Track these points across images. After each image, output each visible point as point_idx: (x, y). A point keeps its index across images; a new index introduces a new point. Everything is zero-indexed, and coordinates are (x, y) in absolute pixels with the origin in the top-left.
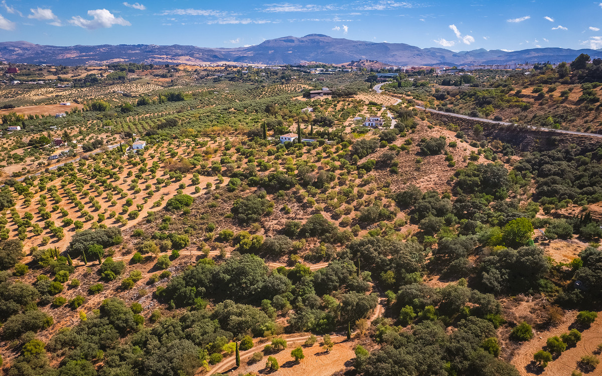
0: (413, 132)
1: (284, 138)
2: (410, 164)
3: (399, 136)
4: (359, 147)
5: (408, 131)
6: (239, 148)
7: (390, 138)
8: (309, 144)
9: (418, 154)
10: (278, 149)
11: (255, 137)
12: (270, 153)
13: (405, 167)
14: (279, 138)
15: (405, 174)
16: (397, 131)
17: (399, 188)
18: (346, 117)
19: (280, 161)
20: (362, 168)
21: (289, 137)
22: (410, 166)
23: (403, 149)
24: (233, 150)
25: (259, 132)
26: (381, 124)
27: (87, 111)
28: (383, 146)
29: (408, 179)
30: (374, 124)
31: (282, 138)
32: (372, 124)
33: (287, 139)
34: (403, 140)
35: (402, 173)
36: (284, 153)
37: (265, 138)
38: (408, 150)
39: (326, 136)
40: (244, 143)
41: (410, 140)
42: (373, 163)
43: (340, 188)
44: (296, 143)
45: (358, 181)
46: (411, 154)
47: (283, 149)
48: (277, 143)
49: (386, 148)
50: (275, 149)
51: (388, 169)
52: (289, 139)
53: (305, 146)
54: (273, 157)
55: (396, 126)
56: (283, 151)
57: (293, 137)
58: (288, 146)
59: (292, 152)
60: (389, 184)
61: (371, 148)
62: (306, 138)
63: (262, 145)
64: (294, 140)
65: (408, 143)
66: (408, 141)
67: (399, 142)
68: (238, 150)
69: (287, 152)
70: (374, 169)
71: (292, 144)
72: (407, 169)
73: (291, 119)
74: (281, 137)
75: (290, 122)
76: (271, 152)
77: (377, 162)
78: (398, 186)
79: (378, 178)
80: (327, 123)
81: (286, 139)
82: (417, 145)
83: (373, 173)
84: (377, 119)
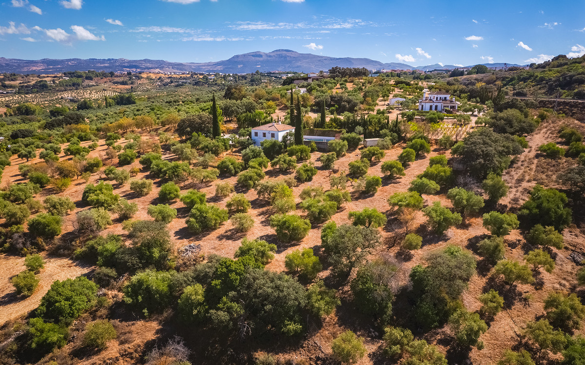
1: (260, 134)
6: (149, 159)
8: (322, 146)
10: (247, 159)
11: (194, 134)
12: (225, 172)
14: (250, 135)
19: (252, 195)
21: (273, 129)
24: (137, 164)
25: (203, 122)
30: (440, 106)
31: (256, 134)
32: (436, 107)
33: (269, 136)
36: (264, 170)
37: (216, 133)
39: (359, 128)
40: (166, 148)
44: (291, 144)
47: (259, 159)
48: (243, 146)
50: (238, 160)
52: (273, 135)
53: (313, 151)
54: (232, 181)
56: (260, 164)
57: (282, 131)
58: (272, 151)
59: (285, 166)
62: (311, 133)
63: (206, 149)
64: (285, 138)
68: (147, 164)
69: (269, 168)
71: (280, 146)
73: (271, 103)
74: (253, 130)
75: (269, 107)
76: (227, 167)
81: (264, 135)
84: (445, 98)
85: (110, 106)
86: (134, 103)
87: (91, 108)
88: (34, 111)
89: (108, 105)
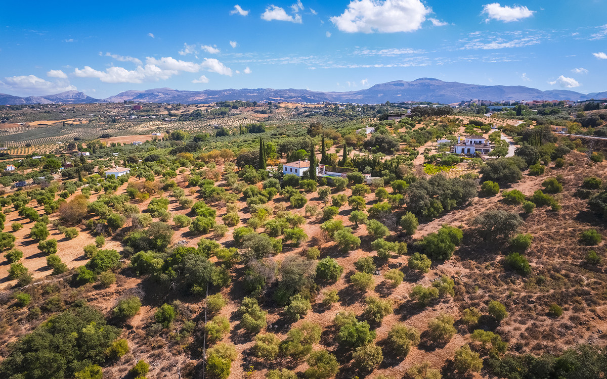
0: (559, 166)
1: (289, 169)
2: (563, 244)
3: (527, 172)
4: (423, 192)
5: (546, 164)
7: (505, 175)
8: (331, 182)
9: (582, 218)
11: (247, 166)
13: (550, 254)
15: (552, 276)
16: (523, 163)
17: (533, 332)
18: (422, 140)
20: (422, 249)
21: (297, 166)
22: (563, 252)
23: (539, 201)
26: (488, 150)
27: (167, 140)
28: (488, 193)
29: (563, 299)
30: (473, 149)
31: (286, 169)
32: (469, 150)
33: (294, 171)
34: (537, 182)
35: (542, 272)
36: (274, 197)
38: (554, 206)
39: (368, 168)
41: (556, 182)
42: (453, 238)
43: (341, 310)
44: (306, 178)
45: (403, 290)
46: (564, 216)
49: (495, 199)
51: (499, 258)
52: (296, 171)
53: (320, 185)
54: (245, 204)
55: (518, 153)
59: (287, 195)
60: (500, 317)
61: (455, 195)
64: (304, 173)
65: (551, 188)
66: (551, 183)
67: (527, 187)
70: (456, 253)
71: (296, 180)
72: (557, 261)
73: (330, 142)
74: (284, 166)
77: (467, 235)
78: (530, 323)
79: (466, 285)
80: (384, 146)
81: (291, 170)
82: (575, 195)
83: (451, 268)
84: (480, 142)
85: (243, 133)
86: (264, 131)
87: (227, 135)
88: (183, 137)
89: (242, 133)
